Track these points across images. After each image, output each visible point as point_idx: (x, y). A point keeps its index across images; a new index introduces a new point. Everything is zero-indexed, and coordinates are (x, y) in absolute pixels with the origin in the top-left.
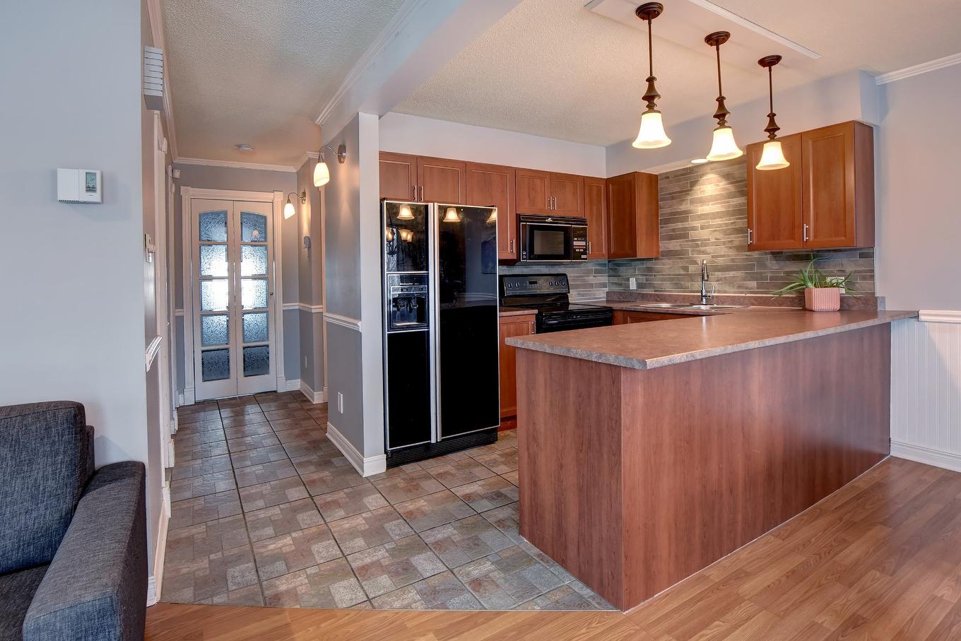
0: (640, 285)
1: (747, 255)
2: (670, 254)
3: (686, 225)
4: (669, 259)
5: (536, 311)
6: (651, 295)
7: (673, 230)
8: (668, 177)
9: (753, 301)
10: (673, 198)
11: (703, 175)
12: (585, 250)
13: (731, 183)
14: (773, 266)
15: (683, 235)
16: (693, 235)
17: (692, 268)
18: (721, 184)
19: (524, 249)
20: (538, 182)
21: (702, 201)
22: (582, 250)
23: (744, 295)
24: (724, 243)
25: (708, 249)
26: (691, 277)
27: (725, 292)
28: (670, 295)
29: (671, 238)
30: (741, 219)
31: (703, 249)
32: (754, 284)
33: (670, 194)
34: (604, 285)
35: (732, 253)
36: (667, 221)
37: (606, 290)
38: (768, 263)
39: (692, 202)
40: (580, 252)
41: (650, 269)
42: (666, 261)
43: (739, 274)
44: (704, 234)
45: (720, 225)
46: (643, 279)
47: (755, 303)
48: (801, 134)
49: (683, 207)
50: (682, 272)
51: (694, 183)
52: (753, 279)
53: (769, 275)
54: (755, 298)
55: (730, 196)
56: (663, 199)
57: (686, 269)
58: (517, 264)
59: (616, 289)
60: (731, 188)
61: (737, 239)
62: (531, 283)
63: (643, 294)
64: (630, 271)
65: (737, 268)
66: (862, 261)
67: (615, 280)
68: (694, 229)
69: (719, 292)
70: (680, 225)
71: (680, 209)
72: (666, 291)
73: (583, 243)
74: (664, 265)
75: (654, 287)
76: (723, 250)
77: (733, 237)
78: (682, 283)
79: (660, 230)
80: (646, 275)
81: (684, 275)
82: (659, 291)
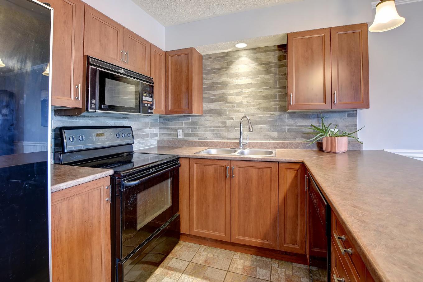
0: (185, 135)
1: (271, 114)
2: (211, 112)
3: (224, 92)
4: (211, 116)
5: (111, 172)
6: (196, 142)
7: (214, 95)
8: (210, 58)
9: (276, 145)
10: (214, 73)
11: (238, 58)
12: (152, 105)
13: (261, 64)
14: (289, 122)
15: (222, 99)
16: (230, 99)
17: (229, 123)
18: (251, 65)
19: (93, 97)
20: (111, 31)
21: (237, 76)
22: (149, 105)
23: (268, 141)
24: (254, 106)
25: (242, 109)
26: (228, 129)
27: (254, 139)
28: (211, 142)
29: (212, 101)
30: (267, 89)
31: (238, 109)
32: (276, 134)
33: (211, 69)
34: (156, 135)
35: (260, 112)
36: (210, 89)
37: (158, 138)
38: (286, 120)
39: (230, 76)
40: (148, 106)
41: (195, 123)
42: (208, 117)
43: (265, 127)
44: (239, 99)
45: (251, 93)
46: (188, 131)
47: (278, 147)
48: (330, 29)
49: (222, 79)
50: (221, 125)
51: (230, 63)
52: (275, 130)
53: (287, 127)
54: (278, 144)
55: (259, 73)
56: (206, 73)
57: (224, 123)
58: (83, 114)
59: (165, 138)
60: (259, 68)
61: (264, 103)
62: (98, 135)
63: (189, 142)
64: (178, 125)
65: (264, 123)
66: (349, 119)
67: (165, 131)
68: (231, 95)
69: (250, 139)
70: (219, 92)
71: (220, 80)
72: (207, 139)
73: (150, 99)
74: (206, 120)
75: (198, 136)
76: (253, 110)
77: (261, 101)
78: (221, 133)
79: (204, 95)
80: (191, 128)
81: (222, 127)
82: (202, 139)
